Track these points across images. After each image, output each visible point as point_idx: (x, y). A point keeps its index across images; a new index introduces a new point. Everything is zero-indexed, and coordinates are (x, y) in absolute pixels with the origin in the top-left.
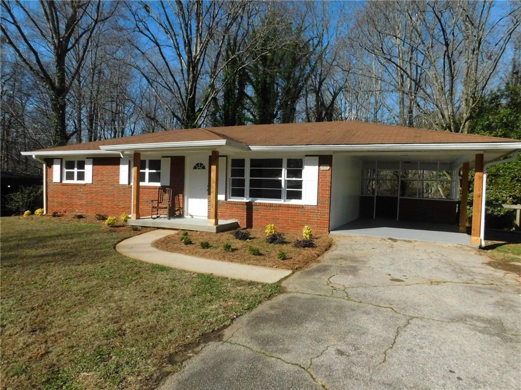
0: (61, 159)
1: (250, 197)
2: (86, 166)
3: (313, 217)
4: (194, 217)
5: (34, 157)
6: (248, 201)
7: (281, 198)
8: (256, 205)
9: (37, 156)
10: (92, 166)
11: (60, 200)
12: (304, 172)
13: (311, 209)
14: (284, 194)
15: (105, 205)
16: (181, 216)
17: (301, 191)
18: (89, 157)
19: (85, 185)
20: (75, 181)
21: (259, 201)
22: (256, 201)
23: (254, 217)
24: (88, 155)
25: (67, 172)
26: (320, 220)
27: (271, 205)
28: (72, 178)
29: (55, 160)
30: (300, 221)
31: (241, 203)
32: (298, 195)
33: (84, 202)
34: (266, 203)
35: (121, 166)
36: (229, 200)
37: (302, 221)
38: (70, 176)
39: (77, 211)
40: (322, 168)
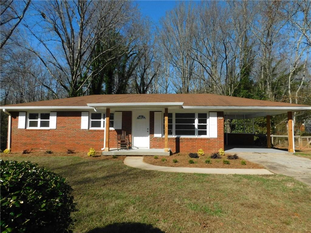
0: (25, 112)
1: (176, 135)
2: (50, 117)
3: (215, 144)
4: (139, 148)
5: (4, 110)
6: (176, 137)
7: (195, 135)
8: (182, 139)
9: (6, 110)
10: (56, 117)
11: (24, 141)
12: (208, 120)
13: (214, 140)
14: (196, 132)
15: (67, 143)
16: (130, 148)
17: (206, 131)
18: (53, 111)
19: (49, 130)
20: (39, 127)
21: (182, 137)
22: (181, 137)
23: (180, 146)
24: (53, 109)
25: (30, 121)
26: (219, 145)
27: (191, 139)
28: (36, 126)
29: (20, 113)
30: (208, 146)
31: (172, 139)
32: (205, 133)
33: (47, 142)
34: (188, 138)
35: (82, 117)
36: (163, 137)
37: (209, 147)
38: (34, 124)
39: (41, 148)
40: (219, 118)
